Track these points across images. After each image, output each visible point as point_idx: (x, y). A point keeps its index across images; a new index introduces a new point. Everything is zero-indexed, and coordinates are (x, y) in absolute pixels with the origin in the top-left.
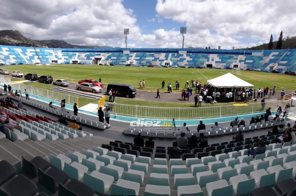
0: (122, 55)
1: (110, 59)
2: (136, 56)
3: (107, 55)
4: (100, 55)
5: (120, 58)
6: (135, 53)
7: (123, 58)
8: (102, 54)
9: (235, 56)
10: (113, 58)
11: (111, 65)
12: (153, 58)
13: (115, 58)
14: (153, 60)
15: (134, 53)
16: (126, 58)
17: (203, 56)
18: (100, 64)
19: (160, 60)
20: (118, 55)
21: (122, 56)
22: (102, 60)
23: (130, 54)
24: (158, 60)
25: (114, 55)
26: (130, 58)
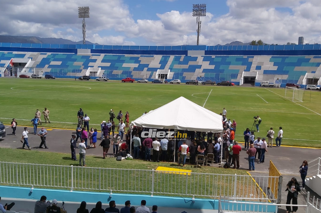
0: (74, 57)
1: (47, 66)
2: (103, 61)
3: (40, 57)
4: (23, 56)
5: (69, 63)
6: (103, 55)
7: (76, 63)
8: (28, 54)
9: (314, 57)
10: (53, 63)
11: (48, 76)
12: (137, 65)
13: (59, 63)
14: (135, 69)
15: (100, 55)
16: (82, 63)
17: (238, 60)
18: (22, 76)
19: (149, 70)
20: (65, 57)
21: (75, 60)
22: (26, 66)
23: (92, 55)
24: (146, 69)
25: (56, 57)
26: (91, 64)
